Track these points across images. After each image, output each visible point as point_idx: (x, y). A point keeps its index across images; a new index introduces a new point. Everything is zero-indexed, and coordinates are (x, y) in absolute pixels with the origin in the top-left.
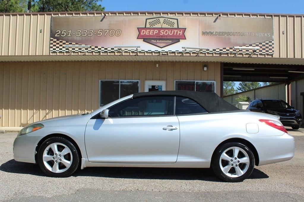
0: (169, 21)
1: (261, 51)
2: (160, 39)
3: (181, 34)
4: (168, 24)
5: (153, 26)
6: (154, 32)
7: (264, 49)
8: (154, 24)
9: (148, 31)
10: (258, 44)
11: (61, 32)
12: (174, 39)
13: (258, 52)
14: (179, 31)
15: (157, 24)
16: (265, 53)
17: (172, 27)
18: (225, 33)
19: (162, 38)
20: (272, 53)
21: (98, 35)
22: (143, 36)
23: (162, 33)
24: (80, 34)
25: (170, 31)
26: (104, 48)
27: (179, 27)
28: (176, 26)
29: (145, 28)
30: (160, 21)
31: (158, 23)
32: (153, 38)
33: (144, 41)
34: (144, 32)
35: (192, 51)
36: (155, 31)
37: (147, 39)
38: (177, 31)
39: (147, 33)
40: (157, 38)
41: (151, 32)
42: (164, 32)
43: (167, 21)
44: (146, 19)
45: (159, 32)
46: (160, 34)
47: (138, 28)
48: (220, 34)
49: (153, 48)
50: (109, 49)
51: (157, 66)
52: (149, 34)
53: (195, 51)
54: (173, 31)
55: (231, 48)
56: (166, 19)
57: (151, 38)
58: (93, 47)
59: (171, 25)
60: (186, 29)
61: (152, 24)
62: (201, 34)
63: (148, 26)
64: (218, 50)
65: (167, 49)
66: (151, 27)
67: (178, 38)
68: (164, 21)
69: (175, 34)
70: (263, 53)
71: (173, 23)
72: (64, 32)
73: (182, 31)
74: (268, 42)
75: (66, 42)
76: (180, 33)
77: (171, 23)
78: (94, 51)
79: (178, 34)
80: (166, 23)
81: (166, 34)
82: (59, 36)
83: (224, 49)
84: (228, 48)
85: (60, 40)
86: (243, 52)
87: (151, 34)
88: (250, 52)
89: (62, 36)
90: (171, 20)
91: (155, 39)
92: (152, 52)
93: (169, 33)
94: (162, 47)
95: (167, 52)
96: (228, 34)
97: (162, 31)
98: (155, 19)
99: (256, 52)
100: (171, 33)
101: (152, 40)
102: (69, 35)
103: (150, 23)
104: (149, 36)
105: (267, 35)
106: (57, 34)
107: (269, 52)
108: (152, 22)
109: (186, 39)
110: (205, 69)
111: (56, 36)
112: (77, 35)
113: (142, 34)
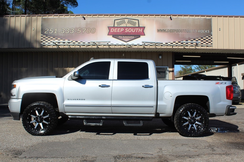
0: (132, 21)
1: (202, 44)
2: (125, 36)
3: (141, 32)
4: (131, 24)
5: (119, 25)
6: (120, 30)
7: (204, 42)
8: (121, 24)
9: (116, 29)
10: (200, 38)
11: (49, 30)
12: (136, 35)
13: (200, 45)
14: (140, 29)
15: (122, 24)
16: (205, 45)
17: (134, 26)
18: (175, 30)
19: (127, 34)
20: (210, 45)
21: (78, 32)
22: (112, 33)
23: (126, 31)
24: (64, 31)
25: (133, 29)
26: (82, 42)
27: (140, 26)
28: (137, 25)
29: (114, 27)
30: (125, 21)
31: (124, 23)
32: (120, 34)
33: (113, 37)
34: (113, 30)
35: (149, 44)
36: (122, 29)
37: (115, 36)
38: (138, 29)
39: (115, 31)
40: (123, 34)
41: (118, 30)
42: (128, 30)
43: (130, 22)
44: (115, 20)
45: (125, 30)
46: (125, 31)
47: (108, 27)
48: (171, 31)
49: (120, 42)
50: (86, 43)
51: (123, 55)
52: (116, 32)
53: (152, 44)
54: (135, 29)
55: (179, 42)
56: (130, 20)
57: (119, 34)
58: (74, 42)
59: (134, 25)
60: (145, 27)
61: (119, 23)
62: (156, 31)
63: (116, 25)
64: (170, 44)
65: (130, 43)
66: (119, 26)
67: (139, 34)
68: (128, 21)
69: (137, 32)
70: (204, 45)
71: (135, 23)
72: (51, 30)
73: (142, 29)
74: (207, 37)
75: (53, 38)
76: (140, 30)
77: (133, 23)
78: (75, 45)
79: (139, 32)
80: (130, 23)
81: (129, 32)
82: (47, 33)
83: (174, 42)
84: (177, 42)
85: (48, 36)
86: (189, 45)
87: (118, 31)
88: (194, 45)
89: (50, 33)
90: (133, 21)
91: (121, 35)
92: (119, 45)
93: (132, 30)
94: (126, 41)
95: (131, 45)
96: (178, 31)
97: (127, 29)
98: (121, 20)
99: (199, 45)
100: (134, 31)
101: (119, 36)
102: (56, 33)
103: (118, 23)
104: (117, 33)
105: (207, 31)
106: (46, 32)
107: (209, 44)
108: (119, 22)
109: (145, 35)
110: (160, 57)
111: (45, 33)
112: (61, 32)
113: (111, 31)
